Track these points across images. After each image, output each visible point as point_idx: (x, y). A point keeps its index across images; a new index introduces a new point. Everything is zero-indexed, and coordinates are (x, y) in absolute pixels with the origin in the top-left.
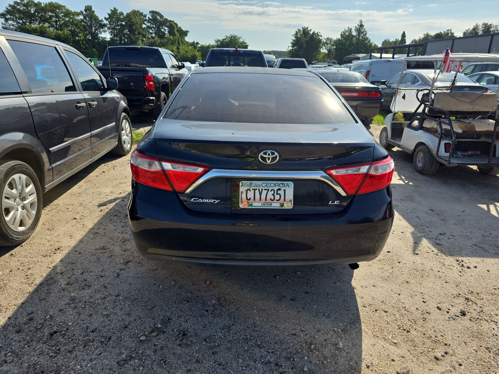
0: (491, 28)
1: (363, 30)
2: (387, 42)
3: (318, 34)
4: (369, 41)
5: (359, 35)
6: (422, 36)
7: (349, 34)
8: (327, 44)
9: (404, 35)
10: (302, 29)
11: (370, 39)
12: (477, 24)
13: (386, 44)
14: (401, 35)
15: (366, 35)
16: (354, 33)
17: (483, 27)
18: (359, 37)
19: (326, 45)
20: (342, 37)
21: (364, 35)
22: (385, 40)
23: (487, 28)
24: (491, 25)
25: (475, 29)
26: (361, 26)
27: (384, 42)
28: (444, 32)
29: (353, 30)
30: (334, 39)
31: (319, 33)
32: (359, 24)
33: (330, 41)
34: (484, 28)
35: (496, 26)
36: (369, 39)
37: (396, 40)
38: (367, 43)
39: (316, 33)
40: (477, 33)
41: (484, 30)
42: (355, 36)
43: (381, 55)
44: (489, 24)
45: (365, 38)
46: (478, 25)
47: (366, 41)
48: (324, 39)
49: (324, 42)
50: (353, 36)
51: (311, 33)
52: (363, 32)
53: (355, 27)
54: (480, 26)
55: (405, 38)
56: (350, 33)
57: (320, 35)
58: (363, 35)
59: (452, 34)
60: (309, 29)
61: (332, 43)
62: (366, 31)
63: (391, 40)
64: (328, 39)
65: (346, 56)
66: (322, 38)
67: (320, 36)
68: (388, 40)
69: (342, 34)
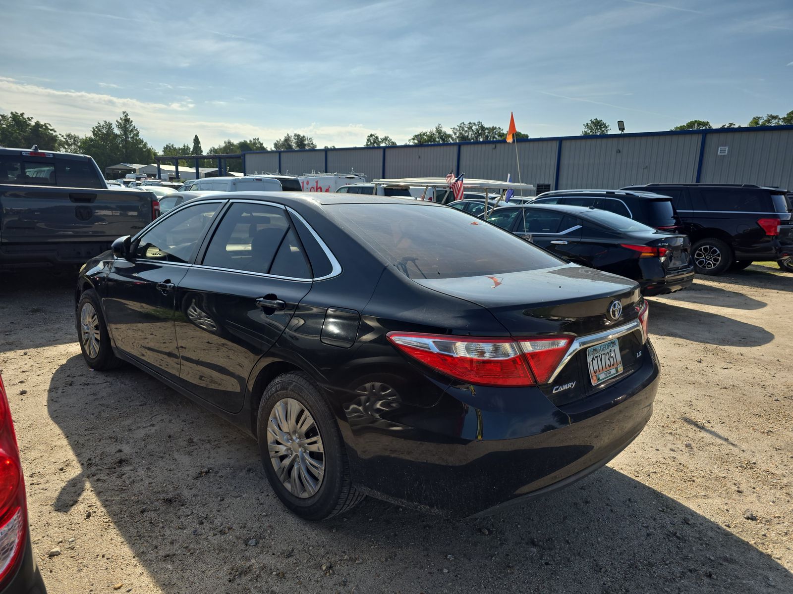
0: (304, 140)
1: (132, 127)
2: (170, 149)
3: (47, 127)
4: (145, 145)
5: (125, 134)
6: (223, 145)
7: (107, 132)
8: (69, 145)
9: (196, 141)
10: (10, 115)
11: (146, 143)
12: (288, 135)
13: (169, 151)
14: (193, 141)
15: (137, 134)
16: (117, 131)
17: (295, 139)
18: (127, 137)
19: (66, 147)
20: (94, 134)
21: (134, 135)
22: (167, 145)
23: (301, 141)
24: (304, 136)
25: (287, 140)
26: (127, 121)
27: (165, 148)
28: (251, 141)
29: (114, 126)
30: (81, 137)
31: (48, 125)
32: (123, 116)
33: (74, 140)
34: (297, 140)
35: (310, 139)
36: (145, 141)
37: (184, 146)
38: (141, 149)
39: (42, 126)
40: (290, 146)
41: (298, 142)
42: (119, 136)
43: (177, 168)
44: (302, 136)
45: (136, 139)
46: (290, 135)
47: (140, 144)
48: (60, 136)
49: (61, 141)
50: (116, 136)
51: (33, 123)
52: (132, 131)
53: (117, 121)
54: (292, 138)
55: (200, 145)
56: (108, 129)
57: (50, 127)
58: (132, 135)
59: (261, 144)
60: (25, 116)
61: (79, 144)
62: (136, 130)
63: (177, 146)
64: (69, 136)
65: (110, 166)
66: (57, 133)
67: (51, 130)
68: (172, 146)
69: (94, 130)
